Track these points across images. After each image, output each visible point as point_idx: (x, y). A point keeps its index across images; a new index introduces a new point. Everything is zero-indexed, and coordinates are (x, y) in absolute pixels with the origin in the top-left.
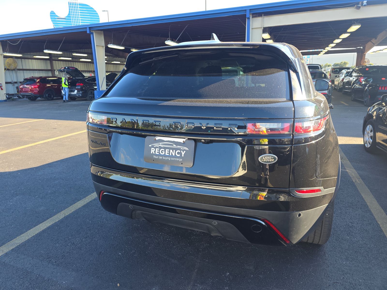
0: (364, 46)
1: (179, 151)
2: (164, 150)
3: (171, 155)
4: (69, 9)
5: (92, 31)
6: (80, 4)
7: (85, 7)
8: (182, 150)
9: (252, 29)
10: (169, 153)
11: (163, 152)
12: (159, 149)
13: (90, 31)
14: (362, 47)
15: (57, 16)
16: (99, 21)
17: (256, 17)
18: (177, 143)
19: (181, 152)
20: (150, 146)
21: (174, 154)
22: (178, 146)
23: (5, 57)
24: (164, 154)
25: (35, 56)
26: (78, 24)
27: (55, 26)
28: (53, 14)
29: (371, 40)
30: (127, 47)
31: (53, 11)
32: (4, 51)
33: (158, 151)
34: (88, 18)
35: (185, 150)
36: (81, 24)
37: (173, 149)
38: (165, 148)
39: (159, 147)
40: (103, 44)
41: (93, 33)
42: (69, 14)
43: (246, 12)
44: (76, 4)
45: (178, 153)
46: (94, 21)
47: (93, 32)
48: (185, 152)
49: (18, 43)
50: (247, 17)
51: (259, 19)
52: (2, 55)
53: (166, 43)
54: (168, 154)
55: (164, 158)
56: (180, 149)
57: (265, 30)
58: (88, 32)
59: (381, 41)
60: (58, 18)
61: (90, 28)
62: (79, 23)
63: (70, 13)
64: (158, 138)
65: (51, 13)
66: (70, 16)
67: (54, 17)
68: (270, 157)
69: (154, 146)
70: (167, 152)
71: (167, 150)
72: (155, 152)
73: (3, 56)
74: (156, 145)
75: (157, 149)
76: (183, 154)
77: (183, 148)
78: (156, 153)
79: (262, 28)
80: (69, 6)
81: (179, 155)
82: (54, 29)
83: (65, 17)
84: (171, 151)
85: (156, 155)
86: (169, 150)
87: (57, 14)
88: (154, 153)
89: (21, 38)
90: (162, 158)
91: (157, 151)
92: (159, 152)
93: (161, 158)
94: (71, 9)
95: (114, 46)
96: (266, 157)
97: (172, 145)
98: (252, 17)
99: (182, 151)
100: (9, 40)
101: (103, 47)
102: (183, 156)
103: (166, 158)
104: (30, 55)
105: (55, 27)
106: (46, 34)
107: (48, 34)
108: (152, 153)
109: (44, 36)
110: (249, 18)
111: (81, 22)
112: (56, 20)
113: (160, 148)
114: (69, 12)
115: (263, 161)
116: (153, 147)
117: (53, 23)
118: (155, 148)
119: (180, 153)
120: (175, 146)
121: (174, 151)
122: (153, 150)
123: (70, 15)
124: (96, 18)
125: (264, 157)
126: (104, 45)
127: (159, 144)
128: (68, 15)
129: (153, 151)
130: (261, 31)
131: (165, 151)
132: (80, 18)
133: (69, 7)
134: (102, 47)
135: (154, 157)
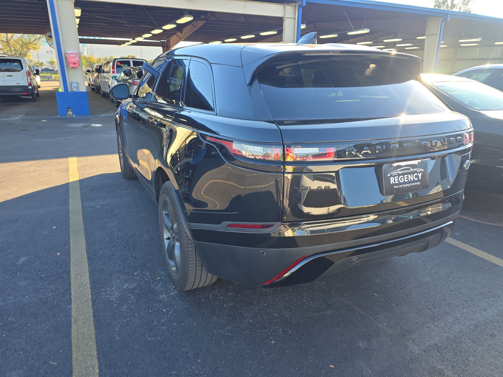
0: (168, 40)
1: (416, 174)
2: (402, 177)
3: (409, 180)
8: (418, 172)
10: (408, 179)
11: (402, 179)
12: (397, 177)
14: (166, 41)
18: (413, 166)
19: (418, 174)
20: (389, 175)
21: (412, 179)
22: (414, 169)
24: (403, 181)
29: (176, 33)
33: (398, 179)
35: (421, 172)
37: (410, 173)
38: (403, 174)
39: (397, 174)
45: (416, 177)
48: (421, 173)
54: (407, 181)
55: (404, 186)
56: (416, 172)
59: (188, 36)
64: (395, 165)
69: (393, 175)
70: (406, 178)
71: (405, 176)
72: (394, 181)
74: (394, 173)
75: (396, 177)
76: (420, 176)
77: (419, 170)
78: (396, 182)
81: (417, 179)
84: (409, 175)
85: (396, 185)
86: (407, 176)
88: (394, 183)
90: (403, 186)
91: (396, 180)
92: (398, 181)
93: (401, 186)
97: (409, 169)
102: (420, 178)
103: (407, 185)
108: (391, 183)
113: (399, 175)
116: (391, 176)
118: (394, 177)
119: (418, 176)
120: (411, 169)
121: (412, 175)
122: (392, 179)
127: (397, 171)
129: (392, 181)
130: (72, 4)
131: (404, 178)
135: (395, 187)
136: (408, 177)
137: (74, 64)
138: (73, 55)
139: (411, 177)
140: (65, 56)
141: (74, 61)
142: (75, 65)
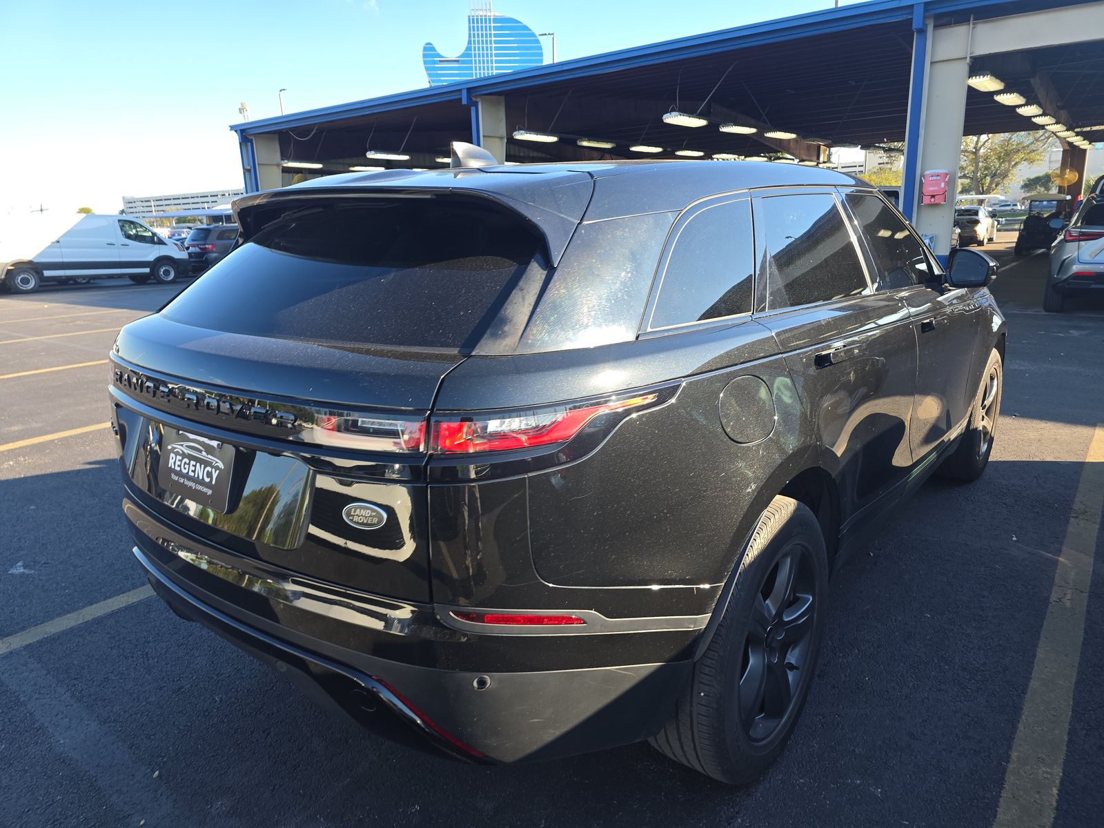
1: (210, 469)
2: (188, 461)
3: (196, 476)
4: (470, 35)
5: (474, 99)
6: (496, 20)
7: (509, 25)
8: (214, 466)
9: (931, 63)
10: (194, 471)
11: (186, 466)
12: (180, 458)
13: (469, 98)
15: (439, 56)
16: (541, 61)
17: (948, 24)
20: (170, 447)
21: (201, 478)
22: (209, 456)
23: (286, 170)
24: (187, 471)
25: (353, 167)
26: (484, 73)
27: (433, 81)
28: (429, 50)
30: (564, 136)
31: (431, 44)
32: (285, 156)
33: (179, 463)
34: (514, 55)
35: (218, 467)
36: (495, 72)
37: (200, 461)
38: (189, 457)
39: (181, 452)
40: (503, 131)
41: (476, 104)
42: (469, 48)
43: (912, 13)
44: (486, 20)
46: (530, 61)
47: (478, 99)
48: (218, 472)
49: (311, 136)
50: (915, 26)
51: (960, 31)
52: (278, 165)
53: (665, 121)
54: (193, 474)
55: (186, 482)
56: (211, 465)
57: (979, 66)
58: (464, 102)
60: (440, 61)
61: (469, 90)
62: (490, 71)
63: (471, 44)
65: (425, 49)
66: (469, 52)
67: (431, 59)
68: (368, 511)
70: (192, 468)
71: (192, 463)
72: (175, 464)
73: (281, 167)
74: (178, 447)
75: (178, 457)
76: (215, 476)
77: (216, 462)
78: (177, 468)
79: (968, 60)
80: (470, 27)
81: (208, 480)
82: (431, 89)
83: (458, 57)
86: (194, 463)
87: (439, 50)
88: (173, 467)
89: (316, 124)
91: (177, 463)
92: (179, 466)
93: (182, 480)
94: (474, 34)
95: (528, 135)
96: (358, 510)
97: (200, 451)
98: (936, 27)
99: (213, 470)
100: (293, 129)
101: (501, 138)
102: (214, 483)
103: (190, 484)
104: (344, 164)
105: (433, 85)
106: (371, 112)
107: (374, 111)
108: (170, 466)
109: (367, 115)
110: (922, 32)
111: (497, 68)
112: (437, 66)
113: (184, 455)
114: (470, 42)
115: (352, 520)
116: (173, 450)
117: (430, 75)
118: (176, 454)
119: (209, 475)
120: (204, 453)
121: (203, 466)
122: (172, 458)
123: (471, 51)
124: (534, 55)
125: (353, 509)
126: (505, 134)
127: (182, 445)
128: (466, 51)
129: (171, 462)
130: (964, 67)
131: (189, 465)
132: (495, 57)
133: (470, 30)
134: (498, 140)
135: (173, 476)
136: (195, 466)
137: (933, 196)
138: (935, 178)
139: (201, 472)
140: (921, 180)
141: (934, 191)
142: (933, 200)
